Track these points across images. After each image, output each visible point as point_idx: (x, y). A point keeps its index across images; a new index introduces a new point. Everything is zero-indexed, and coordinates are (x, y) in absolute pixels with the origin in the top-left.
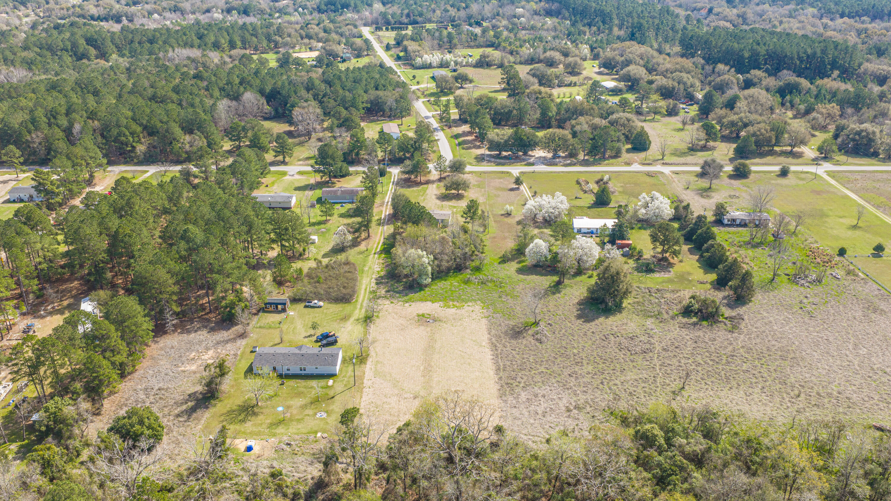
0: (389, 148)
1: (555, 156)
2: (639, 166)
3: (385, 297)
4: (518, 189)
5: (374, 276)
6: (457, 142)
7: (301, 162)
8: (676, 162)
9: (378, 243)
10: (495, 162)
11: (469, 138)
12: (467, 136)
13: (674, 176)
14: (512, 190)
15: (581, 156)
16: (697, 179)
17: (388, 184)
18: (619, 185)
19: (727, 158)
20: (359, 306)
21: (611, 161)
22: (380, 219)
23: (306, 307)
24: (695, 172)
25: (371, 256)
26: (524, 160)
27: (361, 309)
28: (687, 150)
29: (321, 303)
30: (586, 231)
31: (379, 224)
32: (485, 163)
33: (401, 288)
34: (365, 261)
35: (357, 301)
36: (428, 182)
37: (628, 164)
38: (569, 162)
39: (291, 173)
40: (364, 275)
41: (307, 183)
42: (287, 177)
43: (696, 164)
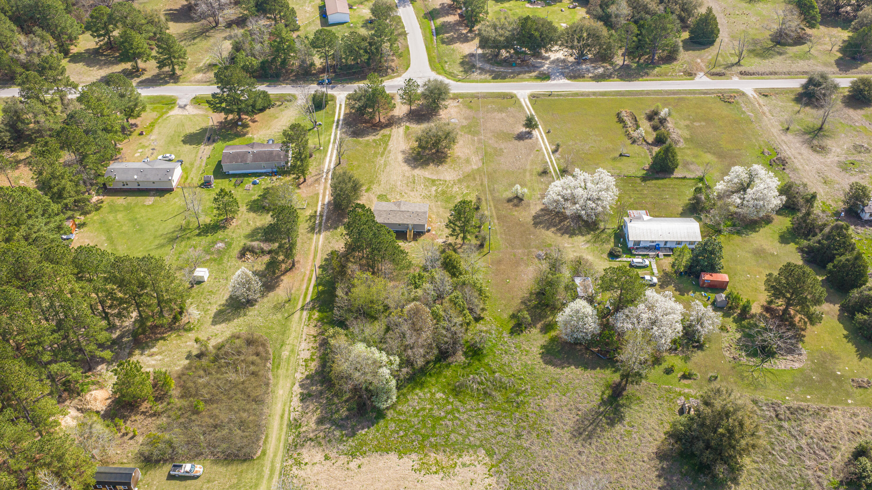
0: (332, 52)
1: (581, 59)
2: (706, 79)
3: (315, 441)
4: (530, 133)
5: (299, 376)
6: (433, 25)
7: (200, 76)
8: (761, 70)
9: (310, 280)
10: (491, 72)
11: (452, 19)
12: (447, 14)
13: (762, 100)
14: (520, 137)
15: (619, 60)
16: (797, 107)
17: (329, 126)
18: (683, 123)
19: (832, 60)
20: (267, 471)
21: (664, 67)
22: (313, 217)
23: (171, 477)
24: (791, 90)
25: (297, 316)
26: (534, 67)
27: (271, 477)
28: (770, 44)
29: (199, 469)
30: (648, 245)
31: (312, 229)
32: (475, 75)
33: (344, 412)
34: (284, 330)
35: (264, 453)
36: (391, 123)
37: (690, 74)
38: (601, 70)
39: (181, 102)
40: (281, 372)
41: (204, 125)
42: (176, 112)
43: (789, 74)
